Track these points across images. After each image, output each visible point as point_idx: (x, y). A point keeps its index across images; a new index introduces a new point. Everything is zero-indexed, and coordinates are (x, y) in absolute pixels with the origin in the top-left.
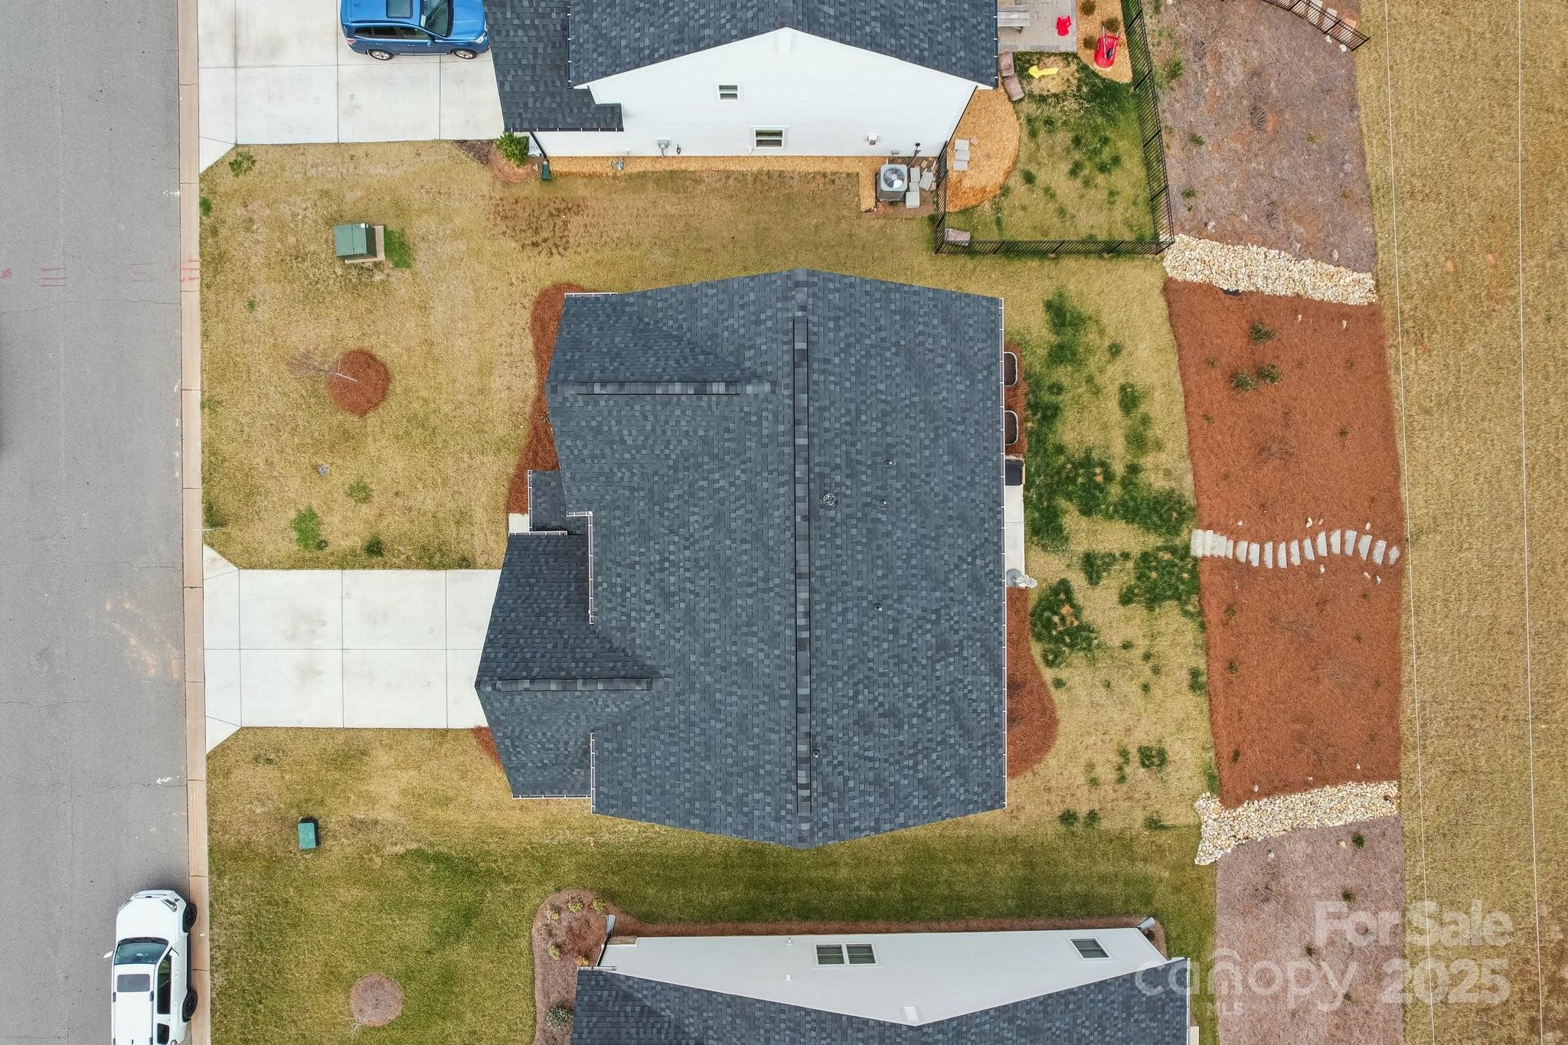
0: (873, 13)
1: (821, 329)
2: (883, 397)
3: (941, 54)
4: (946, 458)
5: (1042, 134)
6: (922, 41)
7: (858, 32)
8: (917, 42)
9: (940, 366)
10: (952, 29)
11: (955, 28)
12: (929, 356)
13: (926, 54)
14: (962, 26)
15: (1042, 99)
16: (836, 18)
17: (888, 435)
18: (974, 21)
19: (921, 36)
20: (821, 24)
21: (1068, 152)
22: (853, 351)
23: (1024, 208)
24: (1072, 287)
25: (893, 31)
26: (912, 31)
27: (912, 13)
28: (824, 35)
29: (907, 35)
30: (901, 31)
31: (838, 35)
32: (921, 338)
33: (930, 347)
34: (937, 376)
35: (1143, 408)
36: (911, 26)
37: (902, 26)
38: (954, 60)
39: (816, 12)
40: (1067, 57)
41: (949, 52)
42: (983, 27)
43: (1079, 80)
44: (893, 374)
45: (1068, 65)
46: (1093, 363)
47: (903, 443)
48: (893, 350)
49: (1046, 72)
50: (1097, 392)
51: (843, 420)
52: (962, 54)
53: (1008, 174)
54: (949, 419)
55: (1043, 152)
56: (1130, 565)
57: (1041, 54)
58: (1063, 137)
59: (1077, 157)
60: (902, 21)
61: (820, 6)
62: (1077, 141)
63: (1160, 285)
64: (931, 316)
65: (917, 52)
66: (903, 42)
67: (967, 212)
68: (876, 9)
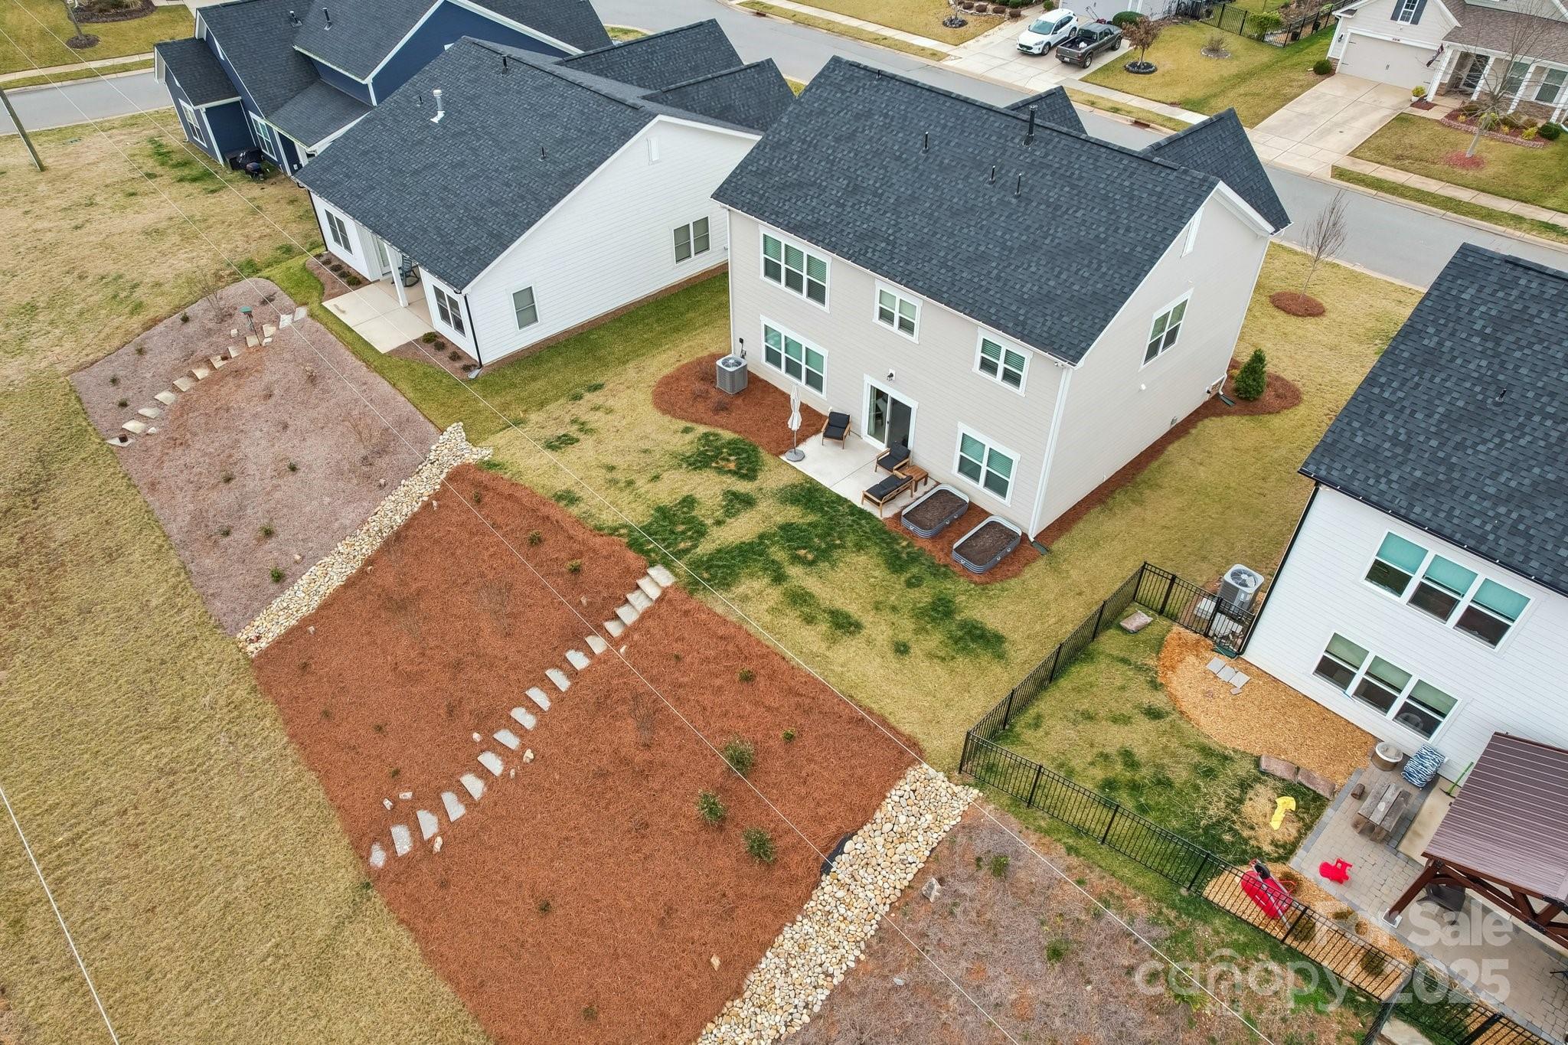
0: (1448, 344)
1: (1161, 180)
2: (1070, 212)
3: (1369, 411)
4: (982, 248)
5: (1197, 758)
6: (1393, 393)
7: (1431, 318)
8: (1395, 384)
9: (1057, 276)
10: (1394, 440)
11: (1394, 445)
12: (1074, 268)
13: (1376, 390)
14: (1395, 456)
15: (1244, 786)
16: (1457, 298)
17: (1039, 204)
18: (1394, 477)
19: (1401, 394)
20: (1456, 278)
21: (1156, 766)
22: (1126, 200)
23: (1123, 688)
24: (997, 669)
25: (1419, 360)
26: (1410, 384)
27: (1433, 393)
28: (1441, 278)
29: (1407, 375)
30: (1414, 371)
31: (1436, 293)
32: (1095, 266)
33: (1081, 272)
34: (1053, 269)
35: (824, 627)
36: (1418, 385)
37: (1421, 373)
38: (1356, 424)
39: (1471, 279)
40: (1287, 850)
41: (1368, 423)
42: (1383, 487)
43: (1246, 841)
44: (1083, 228)
45: (1274, 843)
46: (908, 624)
47: (1024, 214)
48: (1103, 236)
49: (1279, 815)
50: (877, 607)
51: (1077, 172)
52: (1359, 440)
53: (1173, 699)
54: (1010, 264)
55: (1174, 744)
56: (709, 522)
57: (1309, 827)
58: (1180, 774)
59: (1144, 771)
60: (1427, 376)
61: (1476, 286)
62: (1164, 783)
63: (924, 745)
64: (1107, 283)
65: (1383, 380)
66: (1401, 367)
67: (1159, 645)
68: (1452, 349)
